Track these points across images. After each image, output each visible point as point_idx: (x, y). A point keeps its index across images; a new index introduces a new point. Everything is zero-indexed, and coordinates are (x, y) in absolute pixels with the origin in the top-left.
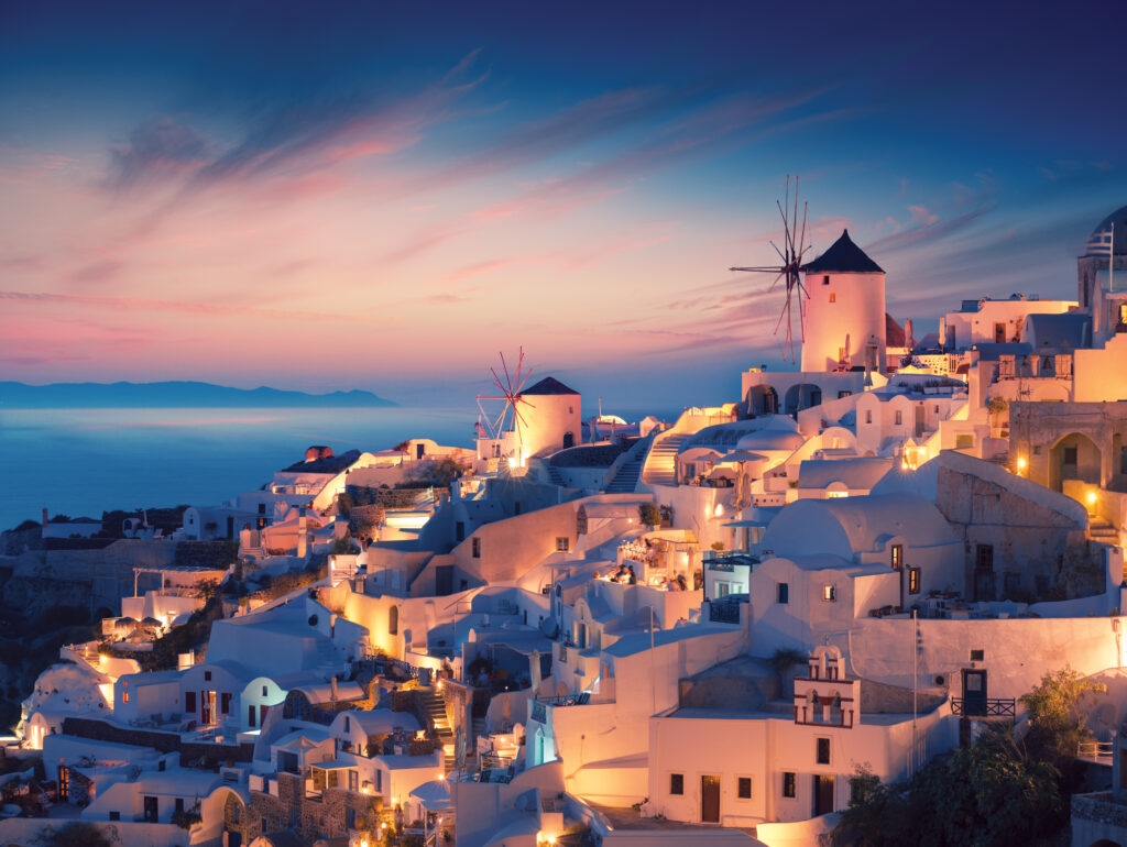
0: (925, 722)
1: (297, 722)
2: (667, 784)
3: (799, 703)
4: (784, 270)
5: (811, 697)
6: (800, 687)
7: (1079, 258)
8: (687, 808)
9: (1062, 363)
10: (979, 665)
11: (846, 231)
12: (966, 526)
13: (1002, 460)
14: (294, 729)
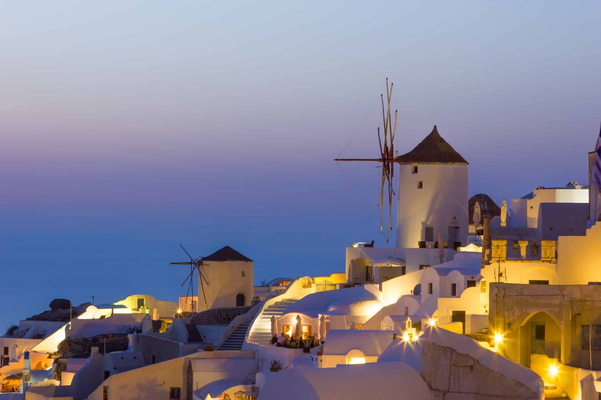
4: (380, 159)
7: (590, 153)
11: (435, 127)
12: (445, 393)
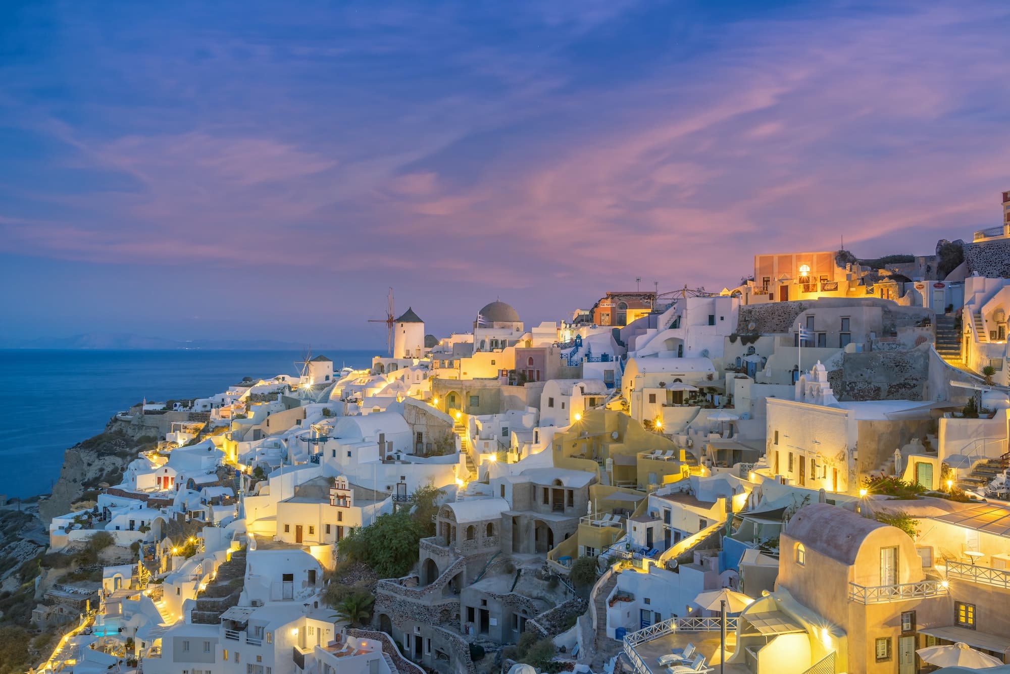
0: (381, 504)
1: (191, 490)
2: (283, 528)
3: (332, 498)
4: (388, 321)
5: (336, 495)
6: (332, 491)
8: (290, 538)
9: (456, 363)
10: (404, 482)
11: (410, 308)
12: (413, 425)
13: (429, 400)
14: (190, 493)
